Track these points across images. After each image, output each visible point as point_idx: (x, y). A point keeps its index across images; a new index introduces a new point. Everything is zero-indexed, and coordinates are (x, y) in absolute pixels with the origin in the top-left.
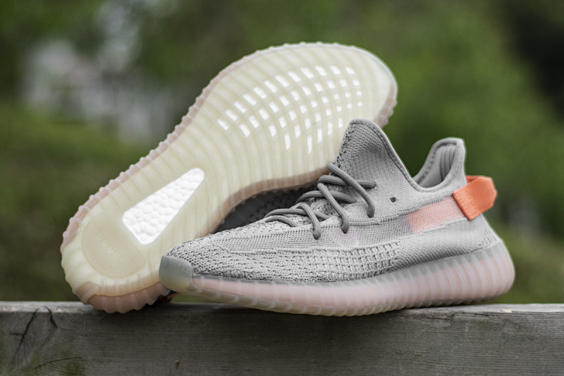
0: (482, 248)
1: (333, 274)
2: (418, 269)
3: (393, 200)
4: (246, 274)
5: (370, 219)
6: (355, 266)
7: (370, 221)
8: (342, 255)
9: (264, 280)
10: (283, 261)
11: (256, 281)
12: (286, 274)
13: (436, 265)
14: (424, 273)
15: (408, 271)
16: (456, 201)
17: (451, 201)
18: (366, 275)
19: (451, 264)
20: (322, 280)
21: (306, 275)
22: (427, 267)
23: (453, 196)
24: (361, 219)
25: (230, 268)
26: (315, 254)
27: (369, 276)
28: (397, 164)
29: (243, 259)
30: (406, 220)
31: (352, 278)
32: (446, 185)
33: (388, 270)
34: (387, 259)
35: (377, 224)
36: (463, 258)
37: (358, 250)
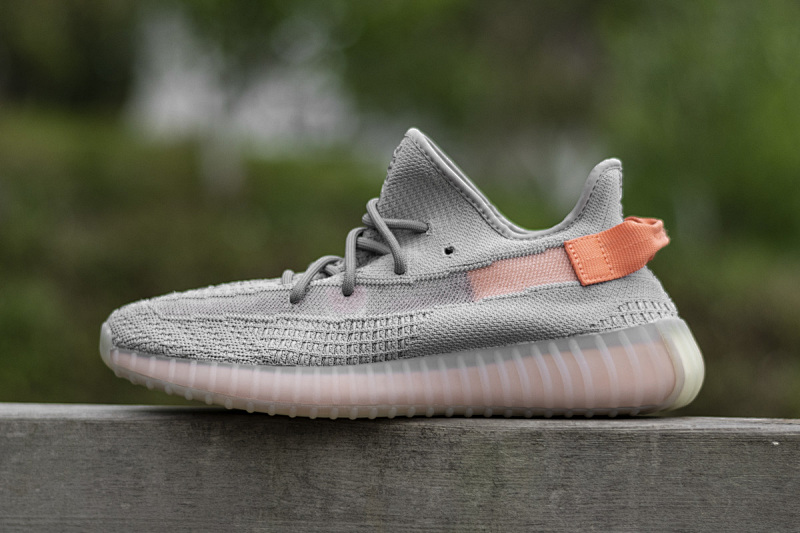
0: (598, 331)
1: (291, 354)
2: (461, 357)
3: (449, 251)
4: (165, 348)
5: (397, 276)
6: (338, 345)
7: (397, 279)
8: (320, 328)
9: (185, 357)
10: (226, 332)
11: (174, 360)
12: (218, 349)
13: (498, 353)
14: (472, 363)
15: (441, 359)
16: (568, 255)
17: (558, 254)
19: (528, 354)
20: (269, 363)
21: (249, 354)
22: (479, 355)
23: (563, 246)
24: (381, 276)
25: (146, 340)
26: (279, 325)
27: (362, 360)
28: (483, 215)
29: (173, 328)
30: (462, 281)
31: (325, 363)
32: (559, 231)
33: (400, 354)
34: (396, 337)
35: (409, 284)
36: (553, 345)
37: (352, 321)
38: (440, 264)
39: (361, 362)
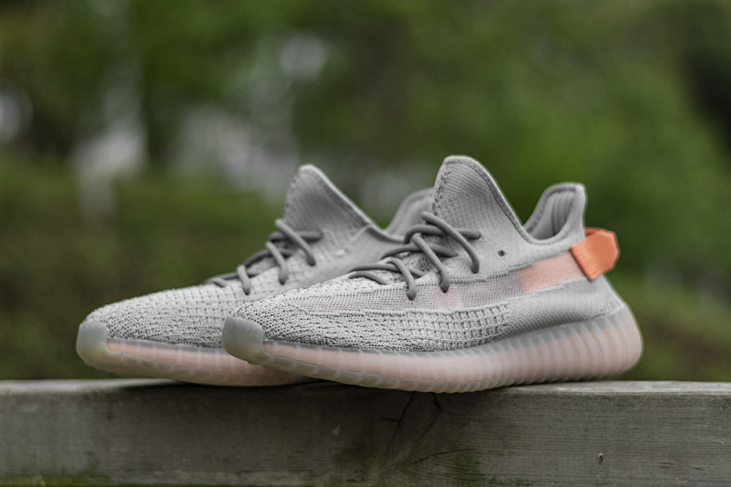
0: (604, 314)
1: (431, 342)
2: (529, 338)
3: (502, 253)
4: (329, 340)
5: (474, 275)
6: (457, 333)
7: (475, 277)
8: (441, 319)
9: (349, 347)
10: (372, 325)
11: (340, 349)
12: (375, 341)
13: (550, 333)
14: (536, 342)
15: (518, 340)
16: (575, 258)
17: (568, 257)
18: (468, 344)
19: (567, 333)
20: (418, 349)
21: (399, 342)
22: (539, 336)
23: (571, 251)
24: (463, 275)
25: (309, 333)
26: (410, 318)
27: (473, 345)
29: (324, 322)
30: (517, 277)
31: (453, 347)
32: (563, 238)
33: (495, 338)
34: (494, 325)
35: (483, 281)
36: (583, 326)
37: (460, 313)
38: (501, 265)
39: (472, 346)
